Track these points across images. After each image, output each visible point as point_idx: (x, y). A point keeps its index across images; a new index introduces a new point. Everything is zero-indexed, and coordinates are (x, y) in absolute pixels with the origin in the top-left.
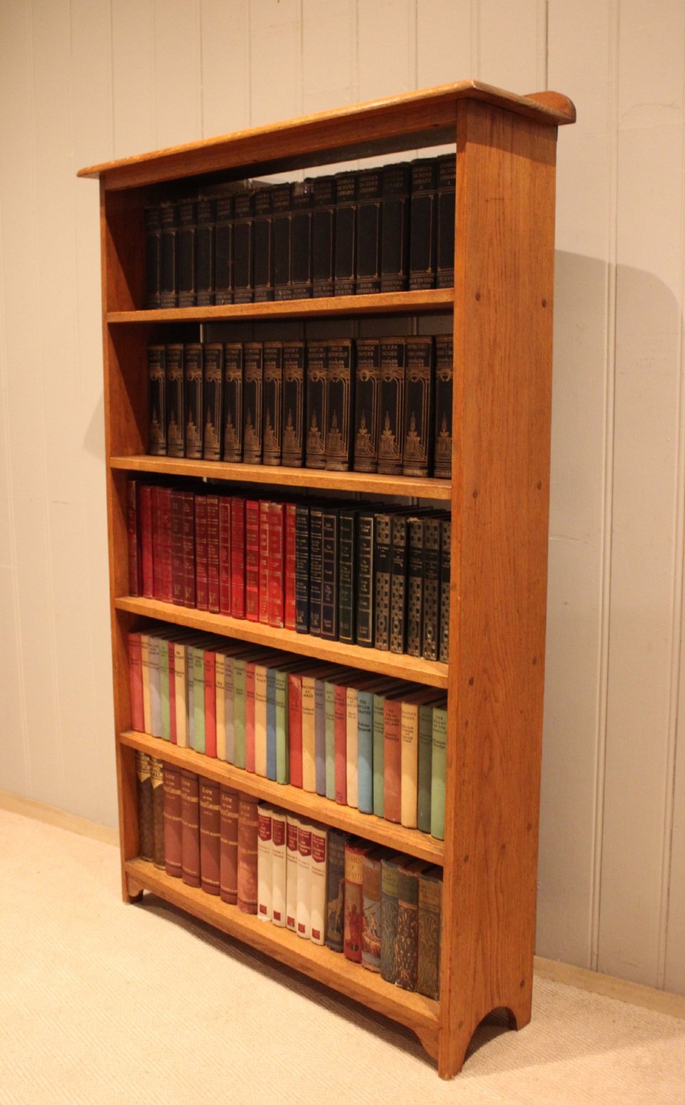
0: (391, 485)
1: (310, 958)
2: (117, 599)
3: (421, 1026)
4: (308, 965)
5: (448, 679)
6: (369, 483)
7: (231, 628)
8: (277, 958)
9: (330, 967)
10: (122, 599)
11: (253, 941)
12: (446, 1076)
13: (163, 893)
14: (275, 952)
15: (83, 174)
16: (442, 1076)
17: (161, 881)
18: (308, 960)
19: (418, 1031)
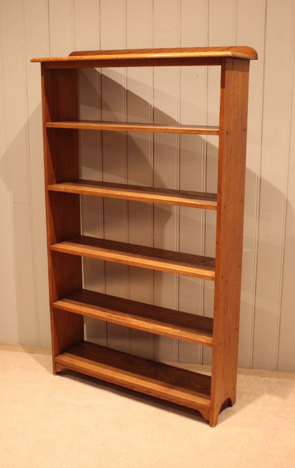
1: (151, 388)
2: (51, 246)
3: (201, 408)
4: (150, 391)
5: (215, 277)
7: (113, 258)
8: (135, 389)
9: (160, 391)
10: (53, 246)
11: (123, 384)
12: (213, 426)
13: (76, 369)
14: (134, 387)
15: (33, 61)
16: (211, 426)
17: (74, 364)
18: (150, 389)
19: (201, 411)
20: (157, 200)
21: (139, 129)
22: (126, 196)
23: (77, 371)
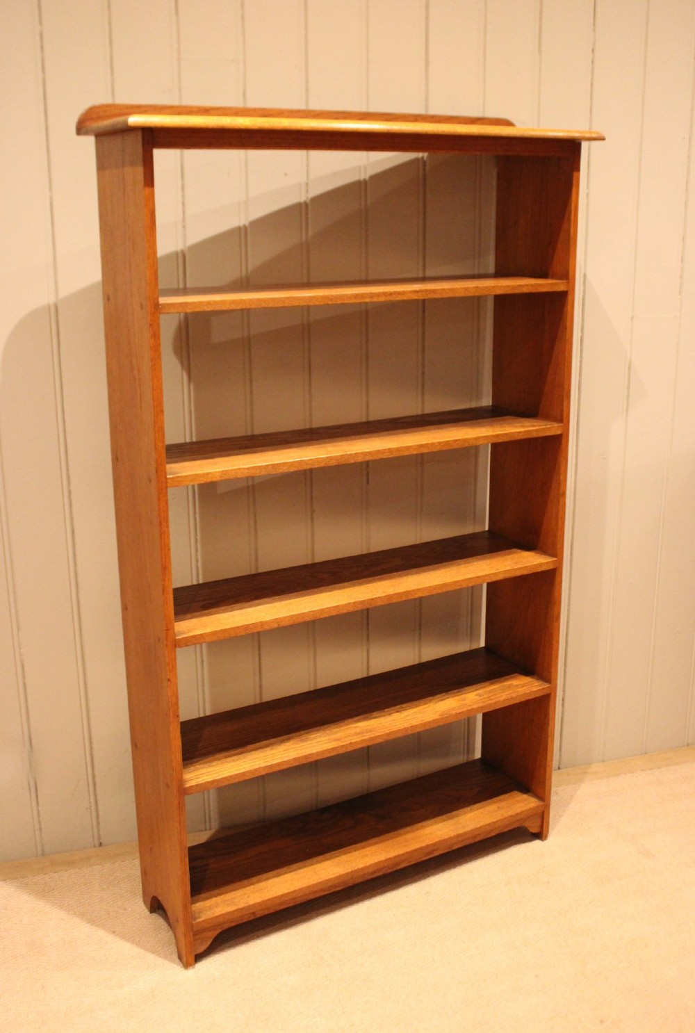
0: (520, 432)
3: (529, 817)
4: (435, 848)
6: (500, 434)
7: (354, 603)
8: (402, 866)
9: (455, 834)
11: (374, 872)
14: (398, 864)
16: (543, 841)
18: (434, 844)
19: (526, 824)
20: (456, 440)
21: (420, 294)
22: (389, 449)
23: (259, 914)
